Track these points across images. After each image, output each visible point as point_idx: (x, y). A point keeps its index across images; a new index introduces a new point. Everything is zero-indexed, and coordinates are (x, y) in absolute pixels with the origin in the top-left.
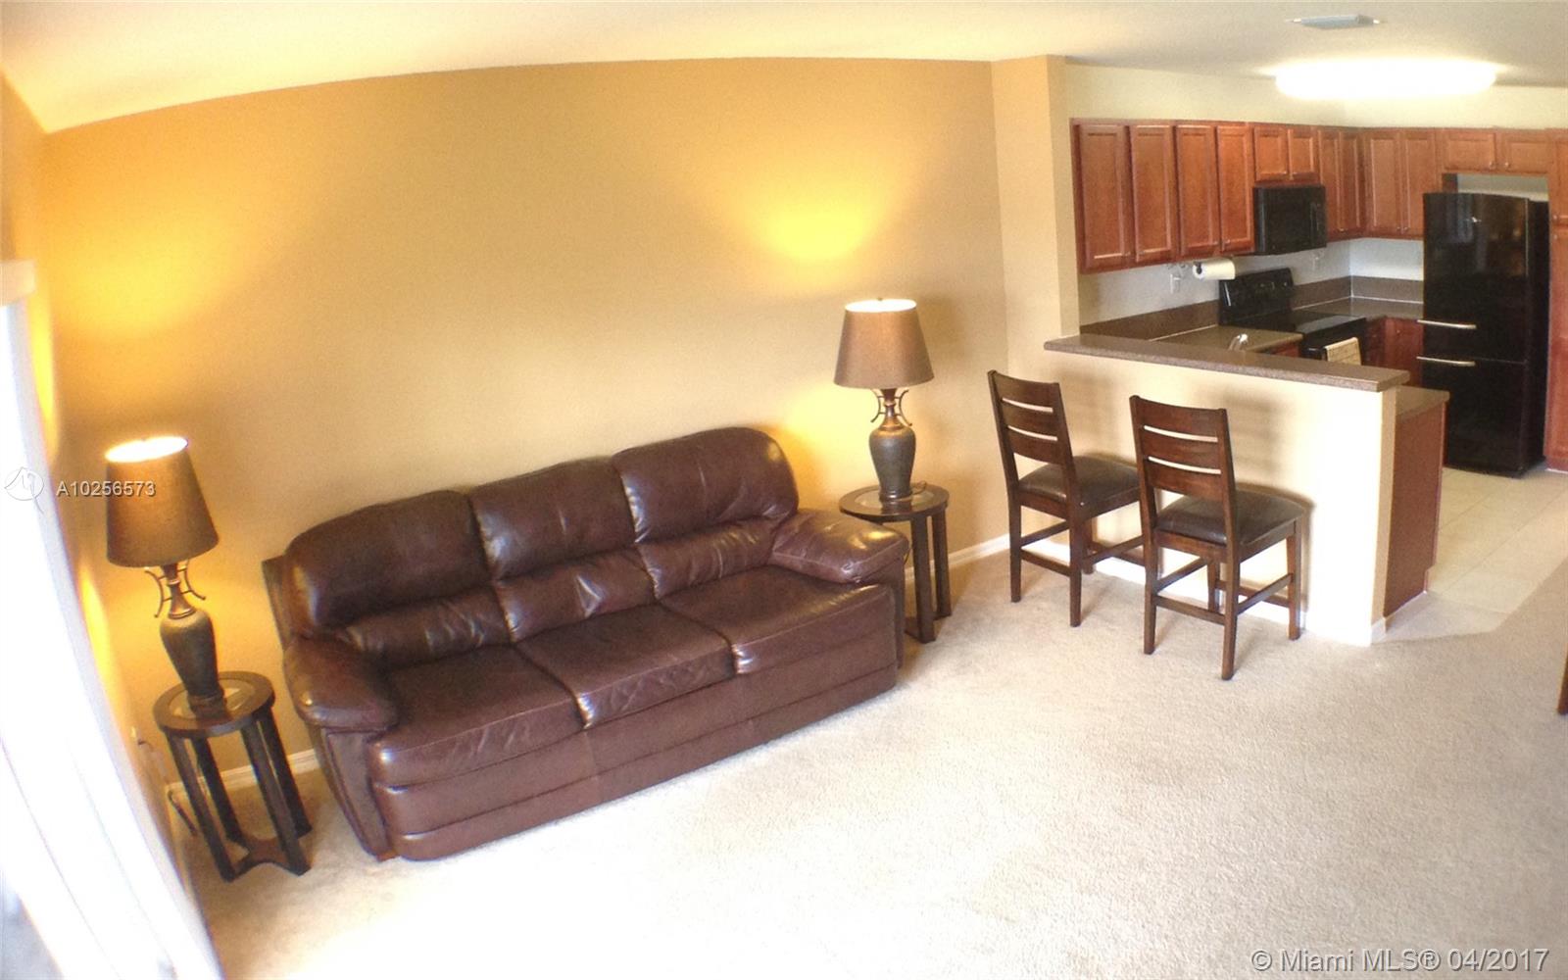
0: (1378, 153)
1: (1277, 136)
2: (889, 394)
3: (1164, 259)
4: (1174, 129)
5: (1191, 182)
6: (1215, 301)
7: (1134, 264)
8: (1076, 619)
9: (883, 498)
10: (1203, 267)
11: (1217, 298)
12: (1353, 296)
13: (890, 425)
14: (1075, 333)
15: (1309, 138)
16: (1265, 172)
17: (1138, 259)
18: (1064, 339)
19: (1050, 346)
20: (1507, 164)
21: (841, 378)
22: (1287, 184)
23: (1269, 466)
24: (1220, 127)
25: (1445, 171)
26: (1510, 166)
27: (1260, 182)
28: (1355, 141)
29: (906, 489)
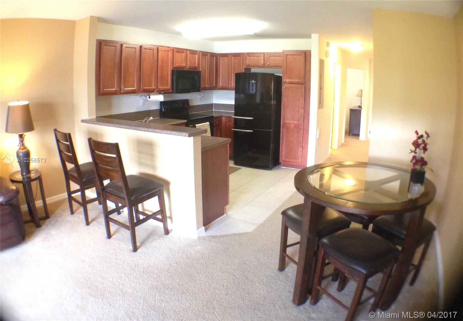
0: (222, 62)
1: (183, 53)
2: (21, 136)
3: (133, 92)
4: (141, 47)
5: (146, 66)
6: (158, 110)
7: (121, 93)
8: (88, 223)
9: (22, 175)
10: (151, 96)
11: (159, 108)
12: (214, 110)
13: (22, 147)
14: (94, 117)
15: (196, 55)
16: (177, 65)
17: (122, 92)
18: (89, 119)
19: (83, 121)
20: (268, 64)
21: (7, 131)
22: (186, 69)
23: (153, 167)
24: (159, 48)
25: (246, 67)
26: (269, 64)
27: (174, 68)
28: (215, 57)
29: (28, 171)
